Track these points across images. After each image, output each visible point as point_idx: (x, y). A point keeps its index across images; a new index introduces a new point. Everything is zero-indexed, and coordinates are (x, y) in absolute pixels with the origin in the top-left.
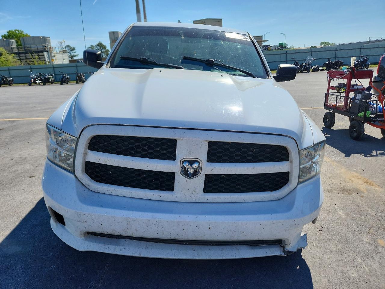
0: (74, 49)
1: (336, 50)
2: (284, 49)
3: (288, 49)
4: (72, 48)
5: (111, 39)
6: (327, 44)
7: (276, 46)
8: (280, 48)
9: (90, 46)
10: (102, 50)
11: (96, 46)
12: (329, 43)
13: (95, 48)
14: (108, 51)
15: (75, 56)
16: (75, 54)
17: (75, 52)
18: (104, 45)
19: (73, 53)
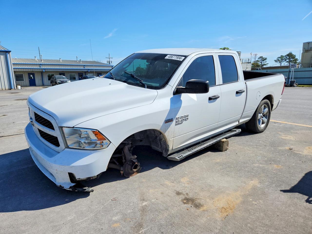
0: (266, 59)
4: (264, 58)
5: (304, 48)
9: (280, 57)
10: (291, 59)
11: (285, 56)
13: (285, 58)
14: (296, 60)
15: (265, 65)
16: (265, 63)
17: (265, 62)
18: (293, 55)
19: (264, 62)
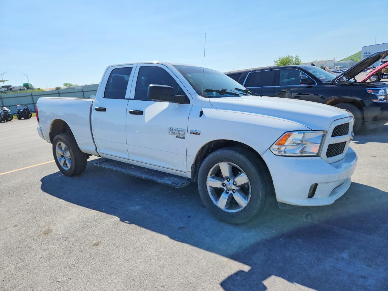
1: (83, 92)
2: (31, 90)
3: (34, 90)
6: (70, 85)
7: (20, 87)
8: (26, 88)
12: (71, 84)
